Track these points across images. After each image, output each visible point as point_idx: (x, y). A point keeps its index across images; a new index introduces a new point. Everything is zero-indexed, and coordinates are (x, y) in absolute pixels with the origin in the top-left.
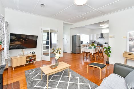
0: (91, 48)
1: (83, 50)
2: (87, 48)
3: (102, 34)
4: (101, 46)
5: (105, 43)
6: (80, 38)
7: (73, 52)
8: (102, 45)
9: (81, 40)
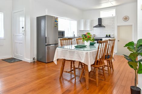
0: (85, 47)
1: (59, 54)
2: (73, 47)
3: (100, 20)
4: (99, 41)
5: (107, 36)
6: (57, 24)
7: (40, 57)
8: (101, 40)
9: (60, 29)
